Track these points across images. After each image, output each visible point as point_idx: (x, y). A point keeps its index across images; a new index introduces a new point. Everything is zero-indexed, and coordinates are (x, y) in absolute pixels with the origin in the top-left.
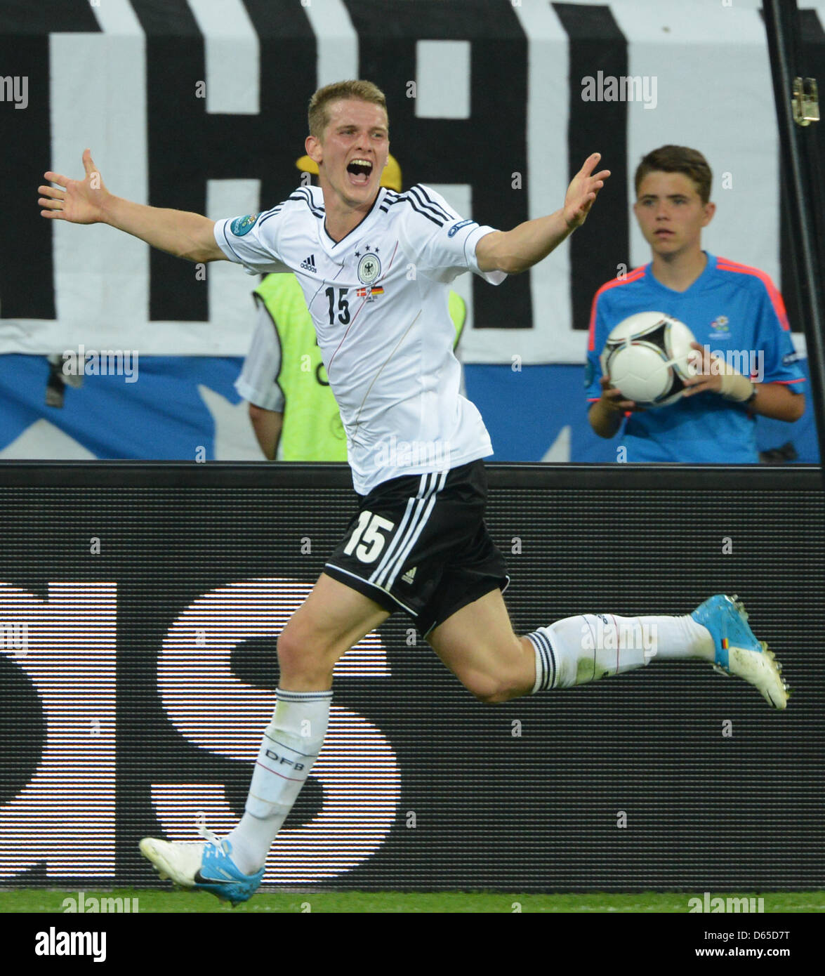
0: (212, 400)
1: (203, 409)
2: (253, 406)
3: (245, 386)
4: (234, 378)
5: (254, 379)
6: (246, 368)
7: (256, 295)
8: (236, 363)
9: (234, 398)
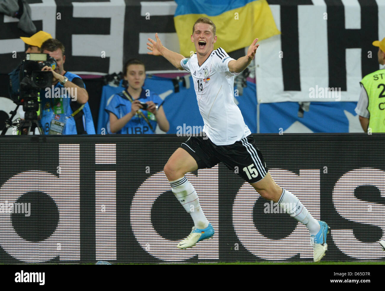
0: (348, 114)
1: (345, 117)
2: (360, 116)
3: (357, 110)
4: (355, 108)
5: (360, 108)
6: (358, 105)
7: (361, 83)
8: (355, 103)
9: (354, 114)
